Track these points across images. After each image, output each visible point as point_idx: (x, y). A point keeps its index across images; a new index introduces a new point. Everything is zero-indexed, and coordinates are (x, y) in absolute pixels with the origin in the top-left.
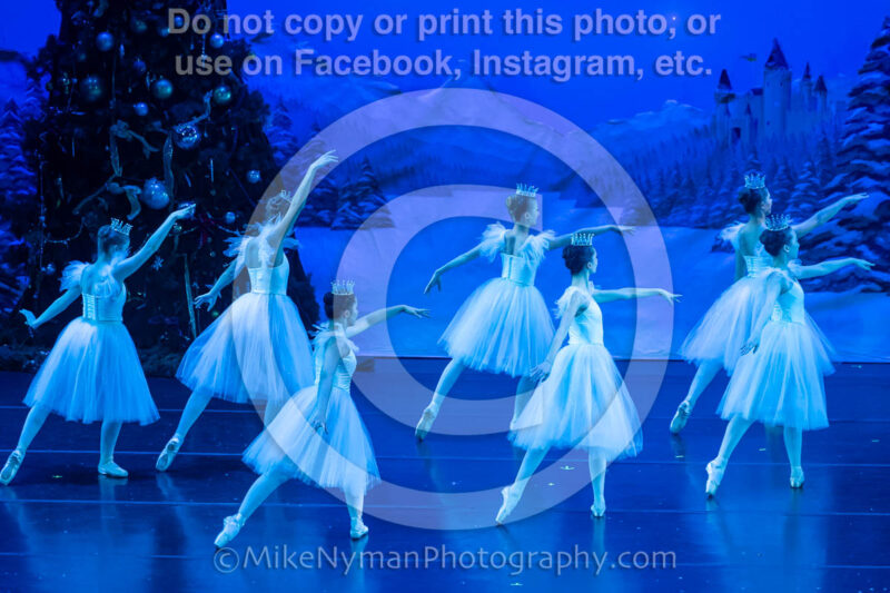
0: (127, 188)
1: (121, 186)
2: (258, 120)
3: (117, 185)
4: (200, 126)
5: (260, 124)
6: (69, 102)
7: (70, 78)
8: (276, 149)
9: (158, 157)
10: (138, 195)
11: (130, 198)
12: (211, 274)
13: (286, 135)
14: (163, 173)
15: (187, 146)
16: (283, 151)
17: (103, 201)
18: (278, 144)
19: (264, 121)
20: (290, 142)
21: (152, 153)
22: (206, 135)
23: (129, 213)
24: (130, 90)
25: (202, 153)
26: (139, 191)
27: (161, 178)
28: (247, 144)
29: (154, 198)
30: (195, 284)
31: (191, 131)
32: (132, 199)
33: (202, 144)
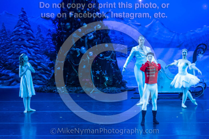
0: (77, 49)
1: (75, 48)
2: (107, 32)
3: (74, 48)
4: (94, 34)
5: (108, 33)
6: (63, 29)
7: (63, 23)
8: (112, 39)
9: (84, 42)
10: (79, 51)
11: (77, 51)
12: (97, 69)
13: (114, 36)
14: (85, 45)
15: (90, 39)
16: (113, 39)
17: (71, 52)
18: (112, 38)
19: (109, 32)
20: (115, 37)
21: (82, 41)
22: (95, 36)
23: (77, 55)
24: (77, 26)
25: (94, 40)
26: (80, 50)
27: (85, 46)
28: (105, 38)
29: (83, 51)
30: (93, 71)
31: (92, 35)
32: (78, 52)
33: (94, 38)
